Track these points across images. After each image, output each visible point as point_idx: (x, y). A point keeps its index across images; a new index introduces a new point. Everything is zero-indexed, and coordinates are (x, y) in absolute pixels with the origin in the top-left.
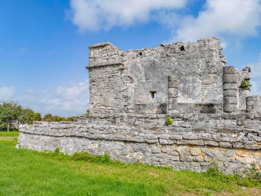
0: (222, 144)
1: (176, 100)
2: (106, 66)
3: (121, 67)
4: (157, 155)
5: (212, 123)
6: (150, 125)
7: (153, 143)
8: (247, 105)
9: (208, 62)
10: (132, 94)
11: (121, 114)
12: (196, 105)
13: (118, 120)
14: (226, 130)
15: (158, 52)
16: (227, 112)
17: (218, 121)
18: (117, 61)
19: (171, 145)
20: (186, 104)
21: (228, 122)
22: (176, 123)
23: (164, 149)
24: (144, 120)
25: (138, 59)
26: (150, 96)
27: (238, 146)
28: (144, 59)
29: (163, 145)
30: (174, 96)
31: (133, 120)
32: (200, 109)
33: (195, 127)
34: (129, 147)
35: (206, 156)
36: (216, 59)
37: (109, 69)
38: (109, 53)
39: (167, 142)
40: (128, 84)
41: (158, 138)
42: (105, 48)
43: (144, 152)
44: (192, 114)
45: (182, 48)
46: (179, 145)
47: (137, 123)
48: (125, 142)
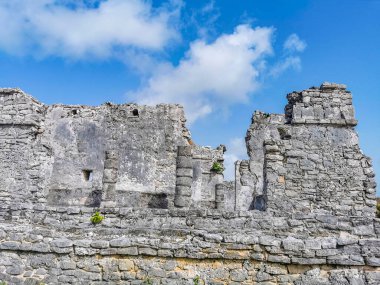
0: (161, 252)
1: (113, 187)
2: (9, 125)
3: (34, 129)
4: (69, 272)
5: (156, 221)
6: (68, 225)
7: (64, 254)
8: (216, 195)
9: (167, 136)
10: (48, 173)
11: (22, 205)
12: (144, 194)
13: (16, 216)
14: (172, 232)
15: (101, 113)
16: (178, 206)
17: (164, 219)
18: (28, 120)
19: (91, 256)
20: (130, 193)
21: (176, 221)
22: (107, 221)
23: (80, 263)
24: (59, 215)
25: (70, 120)
26: (83, 176)
27: (180, 255)
28: (79, 120)
29: (80, 256)
30: (110, 180)
31: (41, 216)
32: (148, 200)
33: (133, 228)
34: (25, 260)
35: (139, 271)
36: (178, 133)
37: (12, 131)
38: (16, 106)
39: (85, 252)
40: (41, 158)
41: (74, 246)
42: (10, 97)
43: (48, 268)
44: (131, 209)
45: (135, 113)
46: (103, 256)
47: (48, 220)
48: (20, 252)
